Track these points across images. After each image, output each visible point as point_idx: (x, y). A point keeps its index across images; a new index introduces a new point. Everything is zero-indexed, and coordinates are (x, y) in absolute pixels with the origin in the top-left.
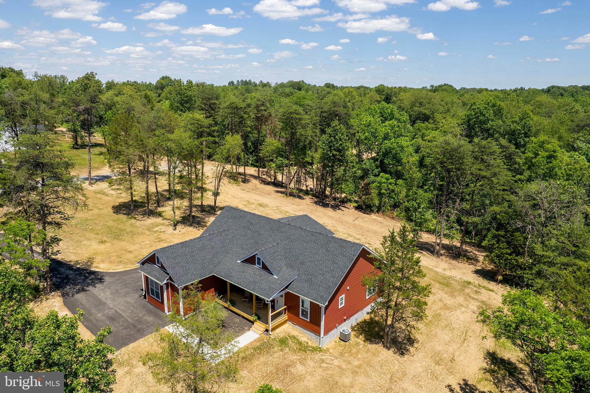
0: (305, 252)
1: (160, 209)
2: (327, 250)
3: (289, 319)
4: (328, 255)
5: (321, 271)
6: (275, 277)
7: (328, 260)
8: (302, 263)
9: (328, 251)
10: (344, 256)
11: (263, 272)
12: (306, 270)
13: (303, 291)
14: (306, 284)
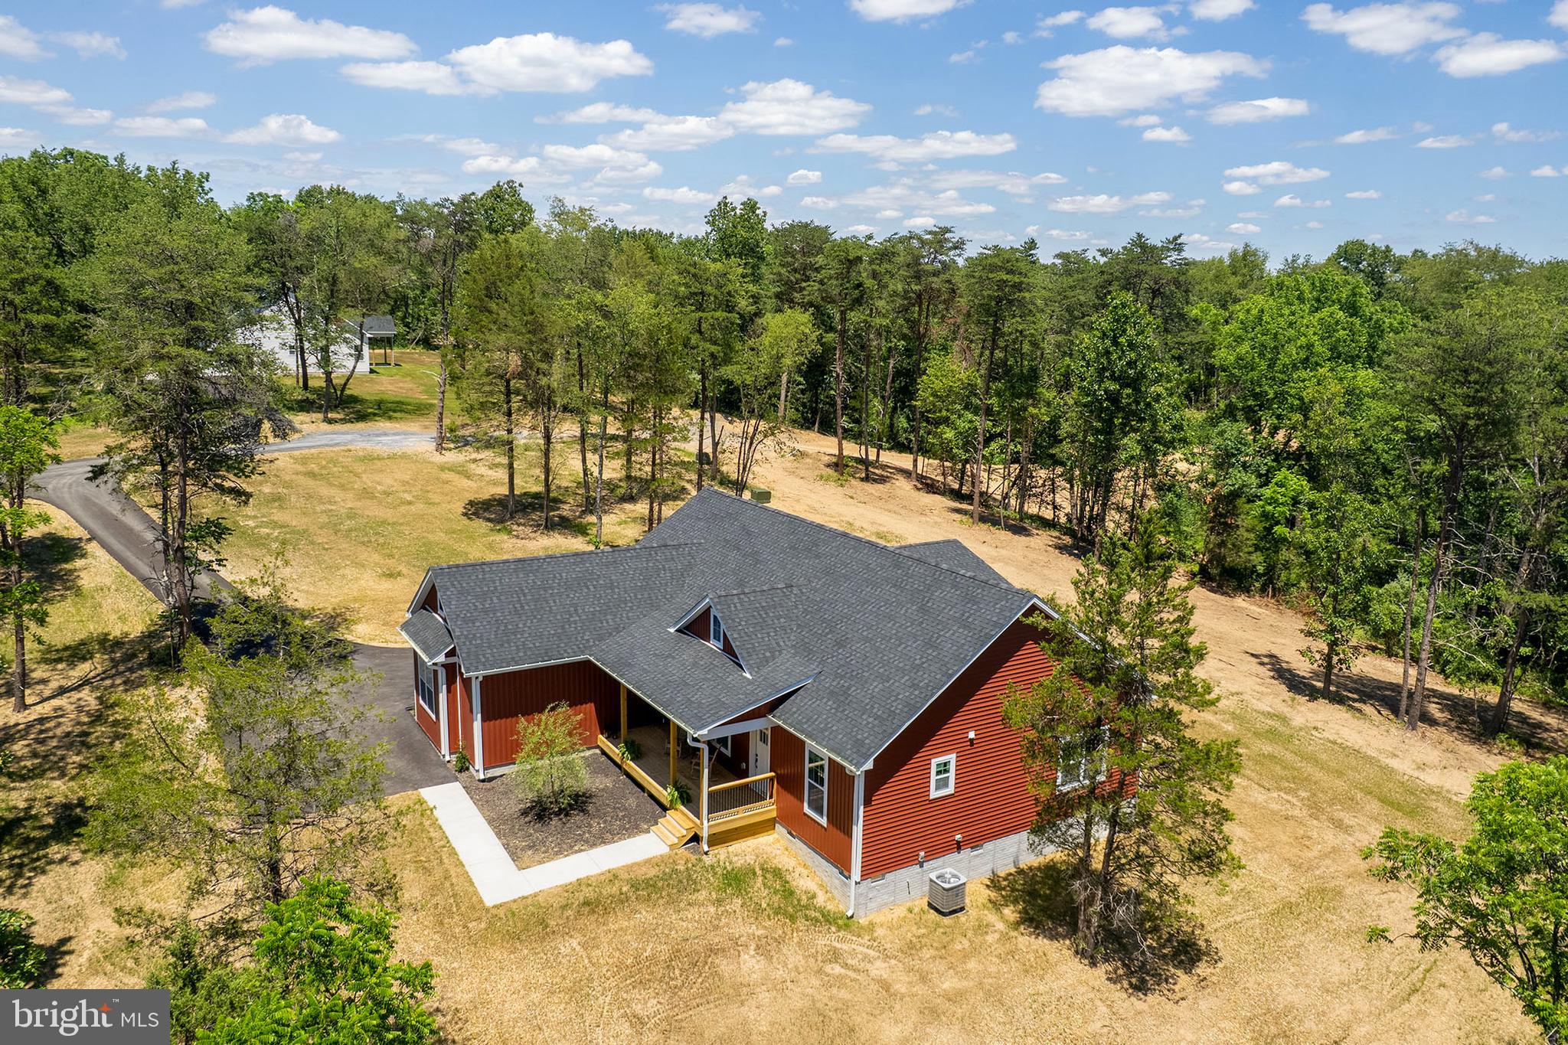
0: (859, 612)
1: (591, 519)
2: (922, 608)
3: (781, 818)
4: (921, 624)
5: (883, 666)
6: (748, 675)
7: (915, 636)
9: (925, 611)
10: (966, 627)
11: (724, 660)
12: (842, 662)
14: (830, 703)
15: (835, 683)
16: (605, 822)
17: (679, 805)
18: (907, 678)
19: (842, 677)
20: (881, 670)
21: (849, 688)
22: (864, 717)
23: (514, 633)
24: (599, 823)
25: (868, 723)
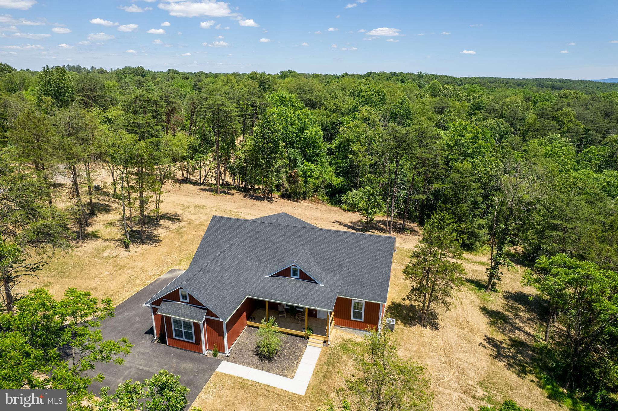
0: (338, 254)
1: (90, 229)
2: (360, 248)
4: (365, 253)
5: (364, 269)
6: (321, 285)
7: (367, 258)
8: (341, 265)
9: (363, 249)
10: (382, 251)
11: (304, 283)
12: (348, 271)
13: (356, 293)
14: (356, 286)
15: (351, 279)
17: (312, 334)
18: (376, 271)
19: (353, 276)
20: (365, 271)
21: (359, 279)
22: (373, 287)
23: (225, 299)
25: (376, 288)
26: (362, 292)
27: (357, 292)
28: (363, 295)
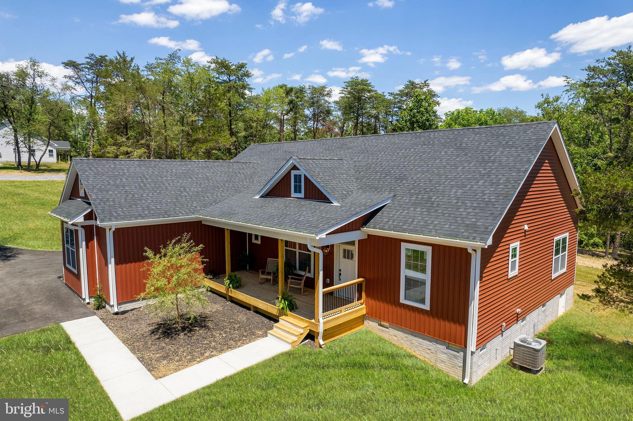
3: (371, 315)
6: (335, 205)
8: (401, 179)
10: (511, 147)
14: (418, 210)
15: (414, 199)
16: (226, 332)
17: (289, 312)
18: (482, 182)
19: (418, 194)
20: (453, 183)
21: (430, 198)
22: (461, 210)
23: (140, 200)
24: (220, 334)
25: (469, 213)
26: (426, 222)
27: (413, 221)
28: (426, 225)
